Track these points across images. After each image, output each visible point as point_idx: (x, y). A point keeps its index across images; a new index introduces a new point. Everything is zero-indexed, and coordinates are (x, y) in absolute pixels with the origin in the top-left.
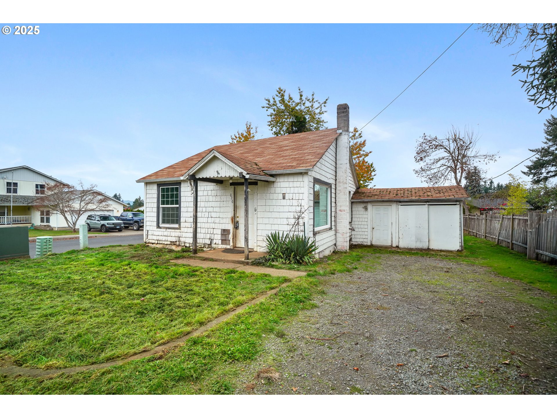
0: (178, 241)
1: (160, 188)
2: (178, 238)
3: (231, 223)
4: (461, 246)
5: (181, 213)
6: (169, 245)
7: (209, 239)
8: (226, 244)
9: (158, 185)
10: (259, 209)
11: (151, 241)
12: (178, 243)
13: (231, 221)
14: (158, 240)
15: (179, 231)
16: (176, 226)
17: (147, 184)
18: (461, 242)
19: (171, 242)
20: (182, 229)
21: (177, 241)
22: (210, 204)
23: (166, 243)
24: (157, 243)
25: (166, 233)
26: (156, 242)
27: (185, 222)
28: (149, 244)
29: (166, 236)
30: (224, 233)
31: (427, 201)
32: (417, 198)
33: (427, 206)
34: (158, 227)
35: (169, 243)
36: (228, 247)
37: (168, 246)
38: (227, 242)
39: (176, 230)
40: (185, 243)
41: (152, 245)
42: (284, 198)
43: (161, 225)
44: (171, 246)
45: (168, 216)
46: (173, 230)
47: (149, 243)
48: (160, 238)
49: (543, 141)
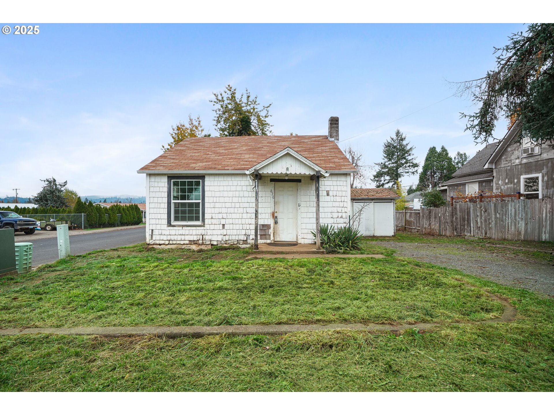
0: (201, 239)
1: (172, 180)
2: (201, 236)
3: (272, 218)
4: (394, 233)
5: (205, 209)
6: (188, 244)
7: (245, 235)
8: (266, 239)
9: (168, 177)
10: (303, 204)
11: (158, 242)
12: (200, 242)
13: (271, 216)
14: (169, 241)
15: (203, 228)
16: (199, 223)
17: (150, 175)
18: (394, 230)
19: (189, 241)
20: (207, 226)
21: (199, 240)
22: (246, 200)
23: (182, 242)
24: (169, 244)
25: (181, 232)
26: (167, 242)
27: (212, 218)
28: (154, 246)
29: (183, 235)
30: (263, 228)
31: (372, 200)
32: (366, 197)
33: (372, 203)
34: (169, 224)
35: (187, 242)
36: (268, 241)
37: (185, 246)
38: (267, 236)
39: (198, 228)
40: (211, 241)
41: (159, 246)
42: (328, 195)
43: (173, 223)
44: (189, 245)
45: (184, 212)
46: (194, 228)
47: (153, 244)
48: (172, 238)
49: (383, 158)
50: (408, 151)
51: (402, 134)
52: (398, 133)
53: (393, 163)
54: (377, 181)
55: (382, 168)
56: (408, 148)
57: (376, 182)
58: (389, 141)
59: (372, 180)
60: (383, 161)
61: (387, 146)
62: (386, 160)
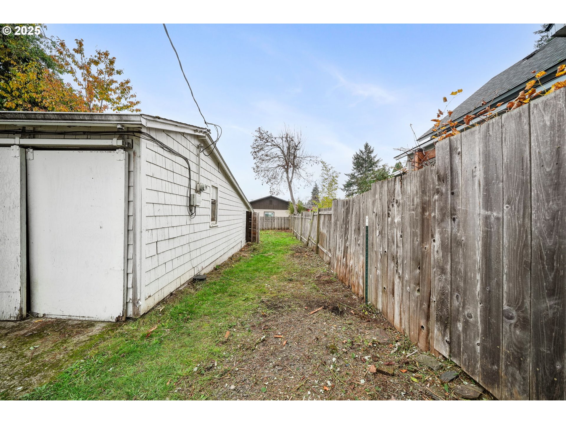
49: (353, 169)
50: (376, 163)
51: (371, 147)
52: (366, 146)
53: (361, 174)
54: (347, 191)
55: (352, 179)
56: (376, 160)
57: (345, 191)
58: (358, 153)
59: (342, 189)
60: (353, 172)
61: (356, 159)
62: (355, 171)
